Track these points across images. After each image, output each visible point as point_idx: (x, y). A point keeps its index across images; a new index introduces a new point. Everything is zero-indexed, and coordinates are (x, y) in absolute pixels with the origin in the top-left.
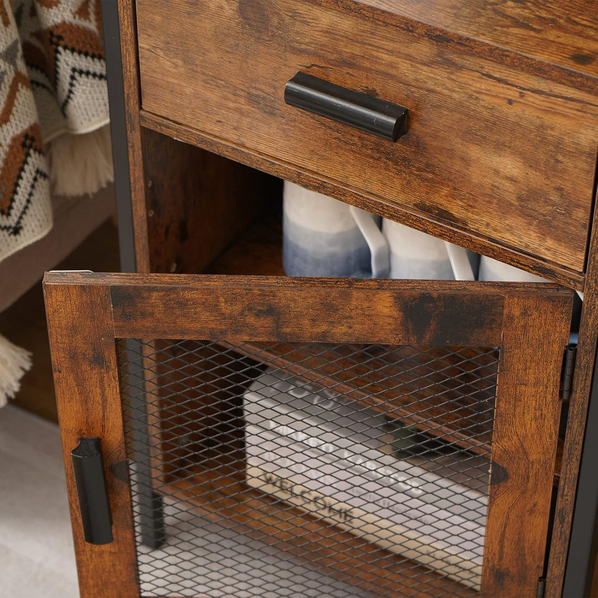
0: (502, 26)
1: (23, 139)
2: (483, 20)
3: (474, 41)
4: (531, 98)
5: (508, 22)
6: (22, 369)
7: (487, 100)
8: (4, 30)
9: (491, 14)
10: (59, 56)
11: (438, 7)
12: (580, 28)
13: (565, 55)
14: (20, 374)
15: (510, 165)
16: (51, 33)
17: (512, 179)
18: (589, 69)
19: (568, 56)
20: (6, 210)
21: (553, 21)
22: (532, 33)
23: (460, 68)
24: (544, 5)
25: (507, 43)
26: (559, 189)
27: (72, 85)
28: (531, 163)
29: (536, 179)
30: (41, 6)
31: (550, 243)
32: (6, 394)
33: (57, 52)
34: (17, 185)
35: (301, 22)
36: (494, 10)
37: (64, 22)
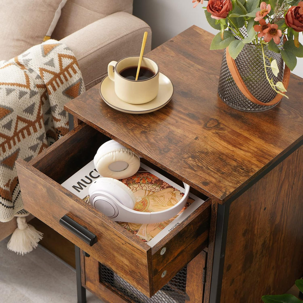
0: (185, 168)
2: (179, 164)
3: (174, 172)
5: (187, 166)
6: (39, 239)
8: (39, 130)
9: (183, 162)
10: (59, 137)
11: (167, 157)
12: (209, 171)
13: (200, 181)
14: (38, 241)
16: (57, 130)
18: (206, 188)
19: (201, 182)
21: (202, 167)
22: (193, 172)
24: (201, 161)
25: (184, 175)
30: (54, 121)
32: (33, 247)
36: (184, 161)
37: (62, 127)
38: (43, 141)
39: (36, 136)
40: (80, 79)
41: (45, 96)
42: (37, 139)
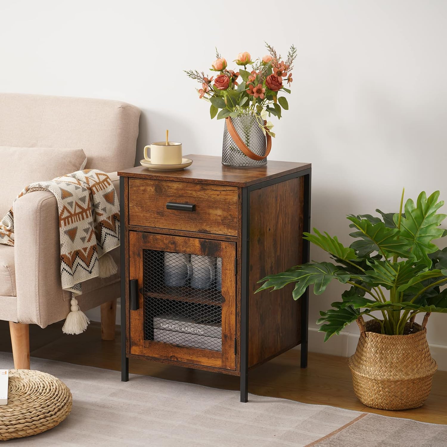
1: (93, 247)
4: (222, 193)
7: (213, 196)
8: (90, 217)
10: (102, 229)
15: (219, 212)
16: (100, 223)
17: (220, 216)
20: (88, 266)
23: (206, 190)
26: (230, 215)
27: (105, 237)
28: (224, 210)
29: (225, 214)
30: (98, 215)
31: (230, 230)
33: (102, 228)
34: (91, 259)
35: (170, 188)
37: (104, 220)
38: (92, 227)
39: (88, 222)
40: (113, 189)
41: (92, 194)
42: (89, 223)
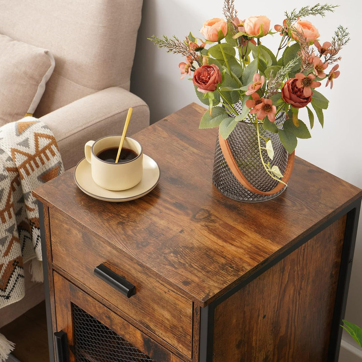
0: (164, 264)
1: (14, 262)
2: (158, 260)
3: (151, 269)
4: (172, 293)
5: (167, 263)
6: (11, 350)
7: (159, 290)
8: (9, 220)
9: (162, 257)
10: (33, 230)
11: (144, 252)
12: (192, 269)
13: (181, 280)
14: (9, 352)
15: (167, 315)
16: (31, 221)
17: (168, 320)
18: (187, 288)
19: (182, 281)
20: (4, 290)
21: (184, 264)
22: (174, 269)
24: (184, 257)
25: (162, 272)
28: (173, 316)
31: (181, 345)
32: (2, 360)
33: (32, 228)
34: (9, 280)
36: (164, 257)
37: (36, 218)
38: (12, 233)
39: (5, 228)
40: (59, 163)
41: (17, 181)
42: (6, 230)
